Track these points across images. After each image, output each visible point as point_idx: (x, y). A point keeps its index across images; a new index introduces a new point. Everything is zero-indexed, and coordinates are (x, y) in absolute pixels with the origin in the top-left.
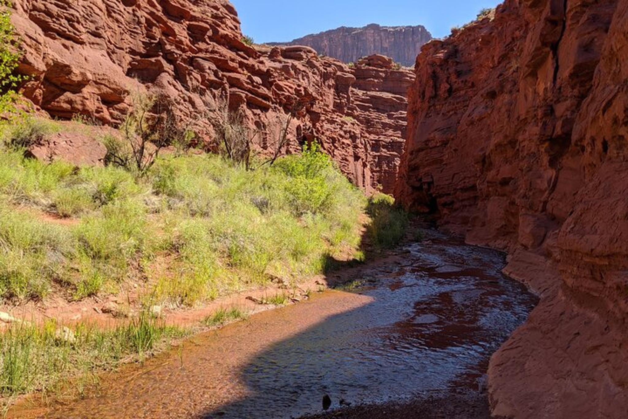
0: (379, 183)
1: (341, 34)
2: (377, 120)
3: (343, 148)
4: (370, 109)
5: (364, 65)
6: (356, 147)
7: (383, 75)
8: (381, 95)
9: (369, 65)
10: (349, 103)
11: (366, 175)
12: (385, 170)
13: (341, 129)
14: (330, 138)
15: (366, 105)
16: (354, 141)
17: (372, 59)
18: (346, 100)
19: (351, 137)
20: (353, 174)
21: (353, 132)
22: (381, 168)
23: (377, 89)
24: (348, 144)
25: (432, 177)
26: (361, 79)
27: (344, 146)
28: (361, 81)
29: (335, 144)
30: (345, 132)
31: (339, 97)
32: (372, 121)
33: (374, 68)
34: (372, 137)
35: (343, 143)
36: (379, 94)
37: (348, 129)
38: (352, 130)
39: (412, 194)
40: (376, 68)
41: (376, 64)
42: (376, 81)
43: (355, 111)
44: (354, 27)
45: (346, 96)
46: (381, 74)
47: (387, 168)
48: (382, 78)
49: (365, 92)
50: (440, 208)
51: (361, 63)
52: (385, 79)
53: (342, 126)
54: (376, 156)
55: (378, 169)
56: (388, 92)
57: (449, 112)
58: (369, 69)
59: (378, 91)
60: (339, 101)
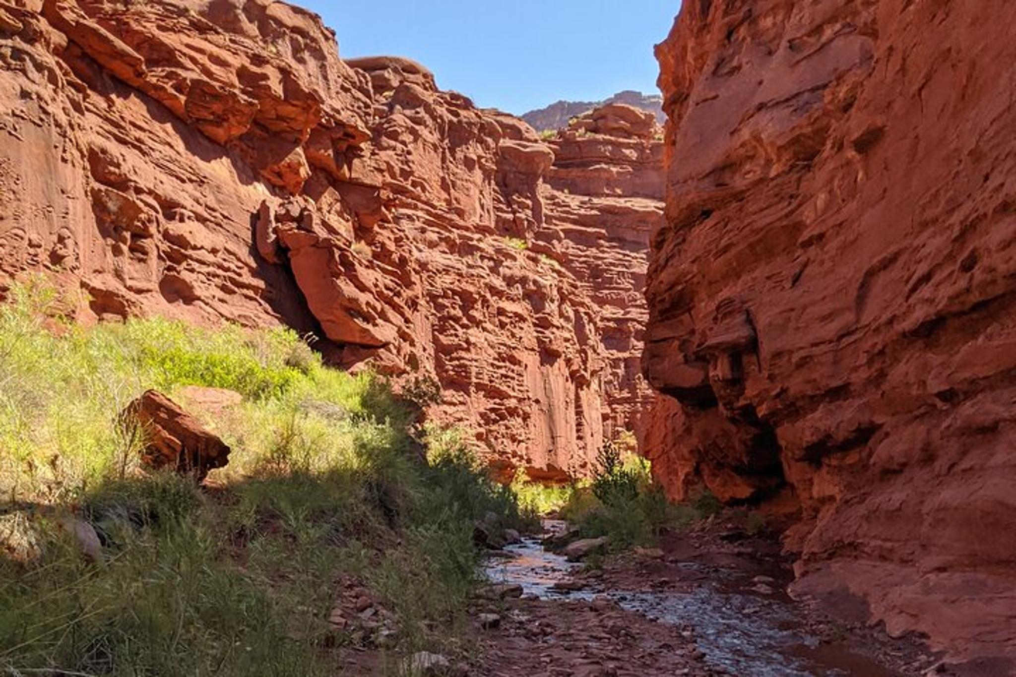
0: (628, 430)
1: (558, 118)
2: (619, 269)
3: (502, 325)
4: (602, 242)
5: (582, 131)
6: (543, 324)
7: (633, 154)
8: (629, 205)
9: (596, 131)
10: (539, 222)
11: (585, 408)
12: (645, 397)
13: (494, 270)
14: (455, 292)
15: (589, 230)
16: (538, 307)
17: (603, 117)
18: (529, 212)
19: (527, 296)
20: (537, 401)
21: (535, 282)
22: (633, 389)
23: (619, 191)
24: (516, 314)
25: (750, 321)
26: (578, 166)
27: (503, 319)
28: (575, 172)
29: (473, 313)
30: (510, 281)
31: (509, 205)
32: (606, 271)
33: (608, 137)
34: (608, 311)
35: (501, 312)
36: (622, 202)
37: (518, 273)
38: (532, 276)
39: (688, 430)
40: (612, 138)
41: (614, 129)
42: (614, 169)
43: (555, 242)
44: (586, 101)
45: (529, 202)
46: (627, 152)
47: (649, 392)
48: (631, 162)
49: (586, 199)
50: (793, 472)
51: (575, 128)
52: (639, 165)
53: (498, 263)
54: (619, 359)
55: (625, 394)
56: (646, 196)
57: (818, 30)
58: (598, 142)
59: (620, 196)
60: (510, 216)
